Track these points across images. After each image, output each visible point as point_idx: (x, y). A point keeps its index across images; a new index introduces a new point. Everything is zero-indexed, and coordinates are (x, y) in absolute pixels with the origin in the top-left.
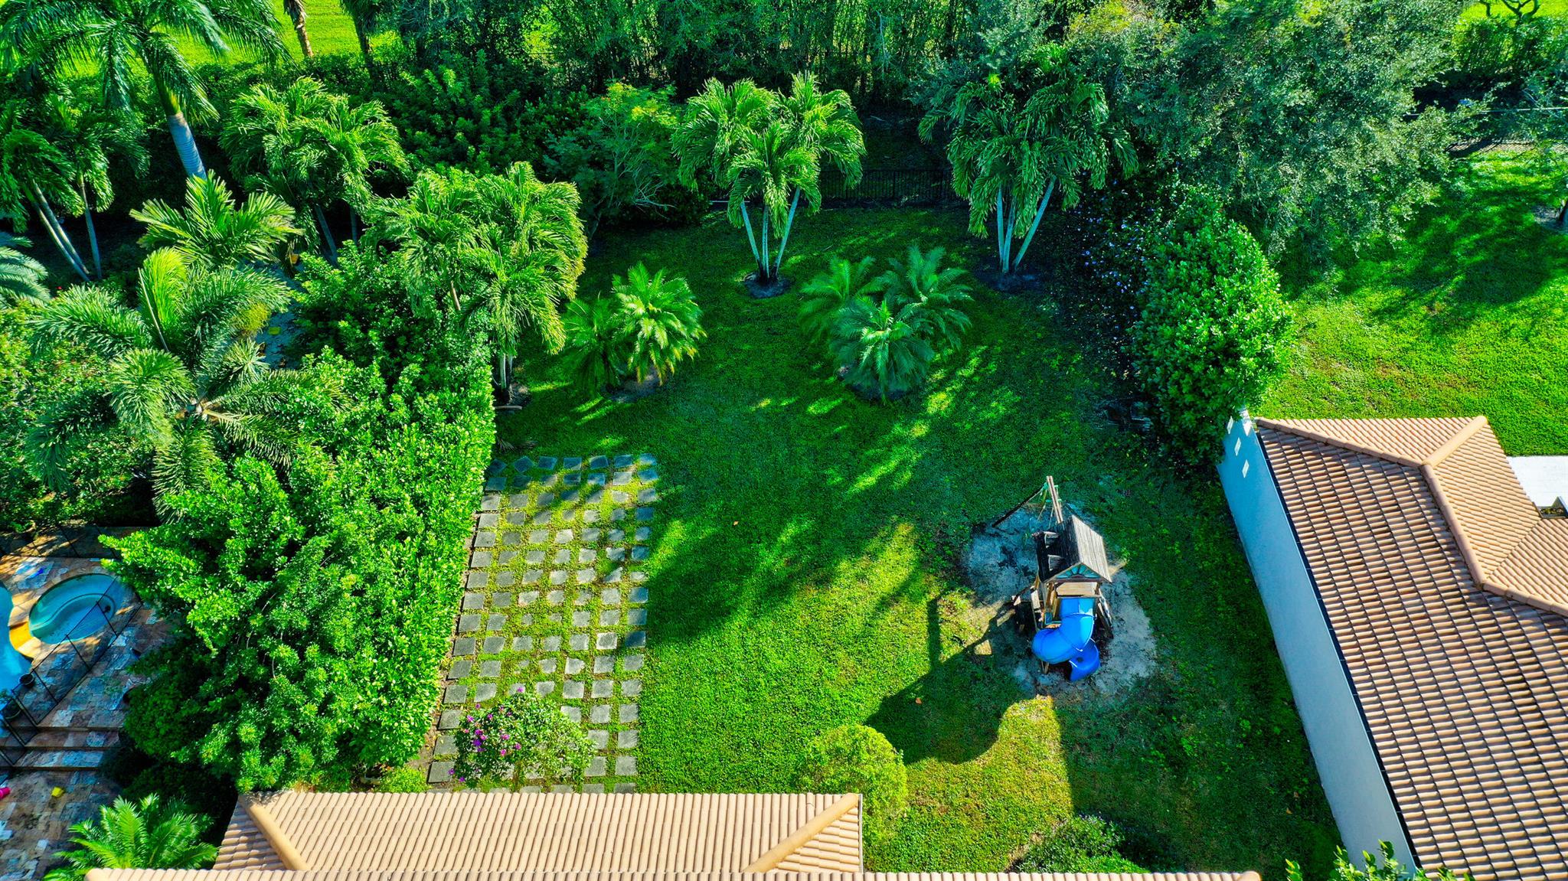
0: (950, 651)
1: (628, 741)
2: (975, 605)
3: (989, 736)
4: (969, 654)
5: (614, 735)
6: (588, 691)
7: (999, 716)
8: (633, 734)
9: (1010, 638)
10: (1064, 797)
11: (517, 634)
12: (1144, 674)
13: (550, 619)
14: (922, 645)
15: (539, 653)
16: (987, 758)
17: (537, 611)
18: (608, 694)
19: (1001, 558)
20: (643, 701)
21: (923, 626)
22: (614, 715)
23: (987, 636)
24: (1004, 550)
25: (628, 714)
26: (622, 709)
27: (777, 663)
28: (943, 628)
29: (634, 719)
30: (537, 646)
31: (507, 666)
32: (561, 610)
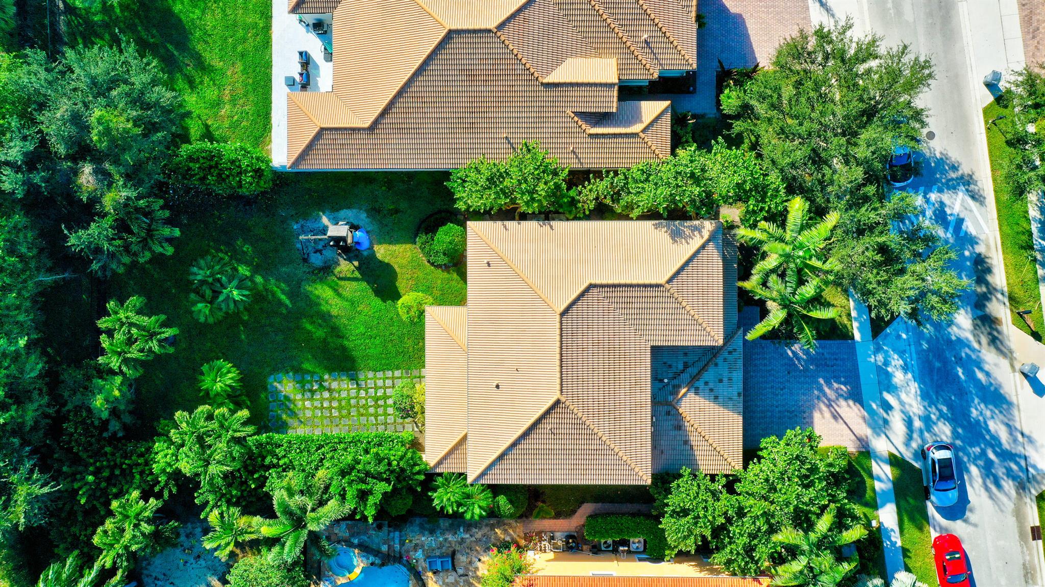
0: (357, 274)
1: (389, 374)
2: (339, 265)
3: (388, 265)
4: (358, 269)
5: (387, 378)
6: (372, 388)
7: (381, 262)
8: (386, 372)
9: (352, 255)
10: (408, 246)
11: (350, 414)
12: (366, 215)
13: (343, 404)
14: (354, 283)
15: (357, 406)
16: (396, 267)
17: (340, 408)
18: (373, 381)
19: (318, 254)
20: (375, 371)
21: (347, 282)
22: (380, 379)
23: (351, 262)
24: (315, 252)
25: (380, 374)
26: (378, 376)
27: (362, 329)
28: (348, 276)
29: (381, 373)
30: (354, 406)
31: (362, 415)
32: (340, 401)
